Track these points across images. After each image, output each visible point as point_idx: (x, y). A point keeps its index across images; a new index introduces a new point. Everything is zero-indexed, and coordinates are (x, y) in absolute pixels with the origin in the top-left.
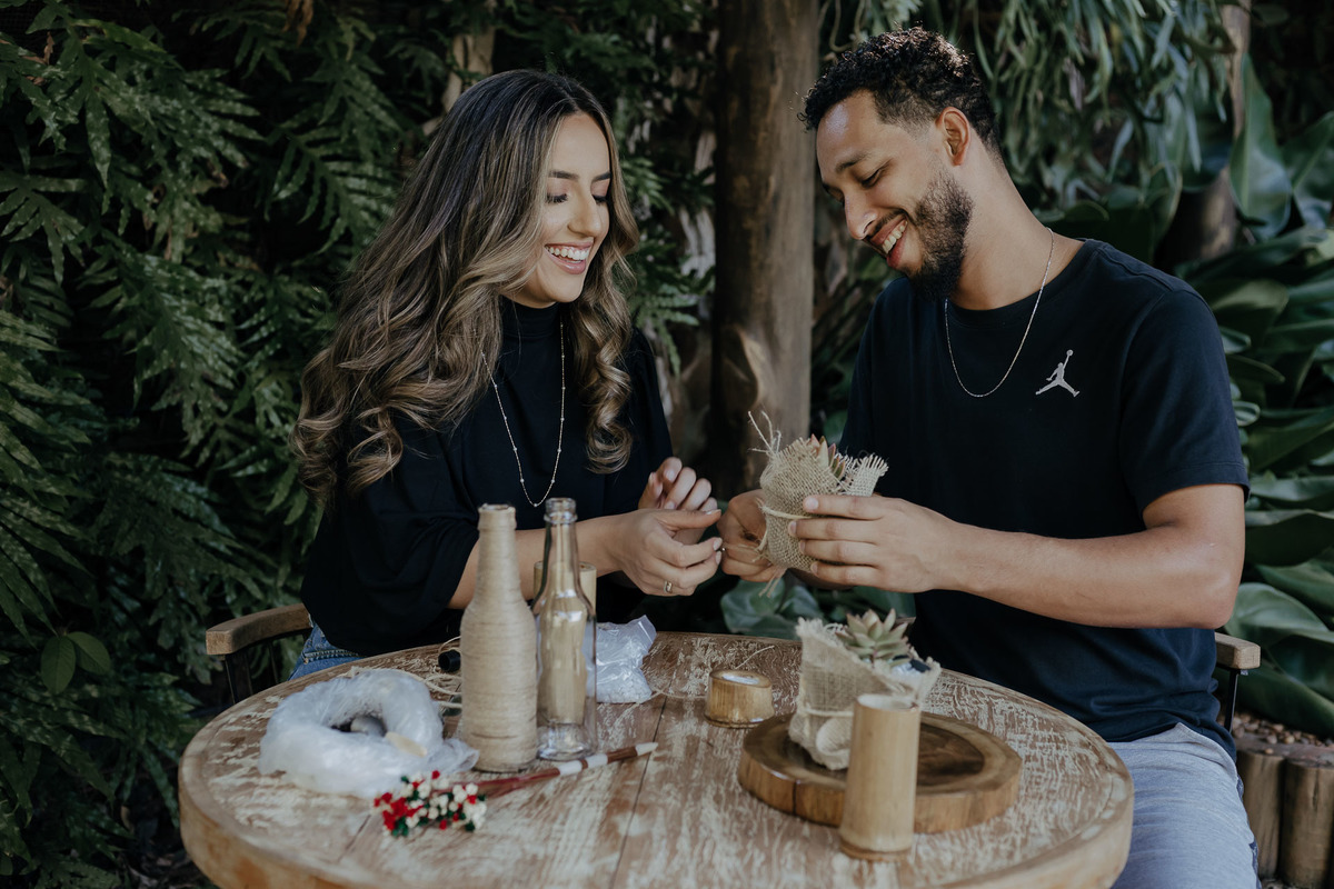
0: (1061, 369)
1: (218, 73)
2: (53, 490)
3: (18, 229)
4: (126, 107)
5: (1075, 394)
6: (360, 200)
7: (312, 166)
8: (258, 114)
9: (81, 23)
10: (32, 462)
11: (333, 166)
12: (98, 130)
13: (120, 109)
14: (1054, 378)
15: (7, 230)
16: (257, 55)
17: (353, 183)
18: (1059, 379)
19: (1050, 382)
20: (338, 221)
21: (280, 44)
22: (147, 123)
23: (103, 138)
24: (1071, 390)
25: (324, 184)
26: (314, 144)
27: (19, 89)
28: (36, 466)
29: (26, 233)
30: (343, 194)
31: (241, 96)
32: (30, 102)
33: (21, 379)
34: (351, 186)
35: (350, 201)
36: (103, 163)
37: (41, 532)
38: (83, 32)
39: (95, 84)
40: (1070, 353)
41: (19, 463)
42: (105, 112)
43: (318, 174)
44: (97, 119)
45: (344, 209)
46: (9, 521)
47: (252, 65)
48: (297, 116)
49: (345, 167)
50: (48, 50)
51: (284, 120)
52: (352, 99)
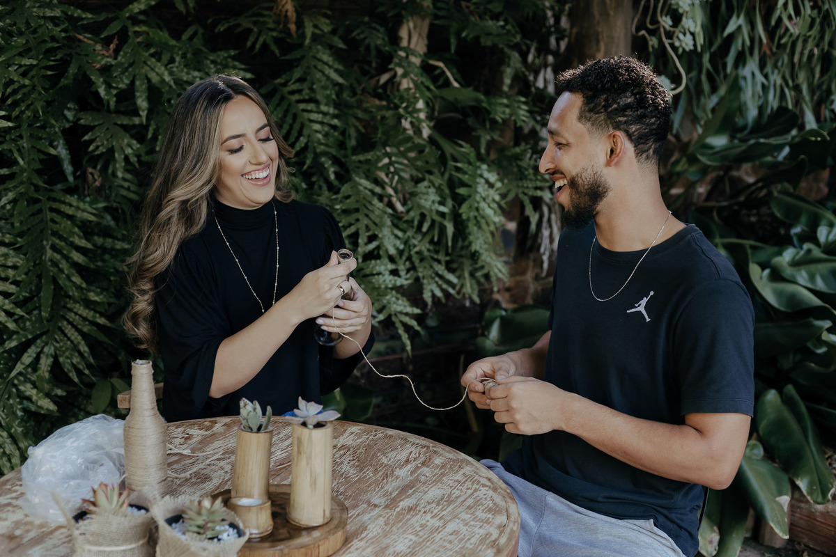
0: (645, 300)
1: (232, 53)
2: (96, 298)
3: (97, 147)
4: (158, 78)
5: (648, 320)
6: (317, 127)
7: (289, 105)
8: (253, 77)
9: (137, 29)
10: (82, 283)
11: (302, 106)
12: (141, 91)
13: (155, 79)
14: (639, 306)
15: (91, 148)
16: (261, 40)
17: (314, 116)
18: (641, 307)
19: (636, 307)
20: (302, 138)
21: (275, 34)
22: (170, 86)
23: (144, 97)
24: (646, 317)
25: (295, 117)
26: (292, 93)
27: (85, 73)
28: (84, 285)
29: (102, 149)
30: (307, 123)
31: (243, 67)
32: (91, 79)
33: (76, 237)
34: (312, 118)
35: (311, 127)
36: (143, 111)
37: (87, 323)
38: (137, 34)
39: (142, 65)
40: (652, 293)
41: (74, 283)
42: (146, 81)
43: (293, 111)
44: (141, 85)
45: (305, 132)
46: (71, 317)
47: (258, 46)
48: (284, 76)
49: (311, 106)
50: (112, 46)
51: (276, 79)
52: (315, 67)
